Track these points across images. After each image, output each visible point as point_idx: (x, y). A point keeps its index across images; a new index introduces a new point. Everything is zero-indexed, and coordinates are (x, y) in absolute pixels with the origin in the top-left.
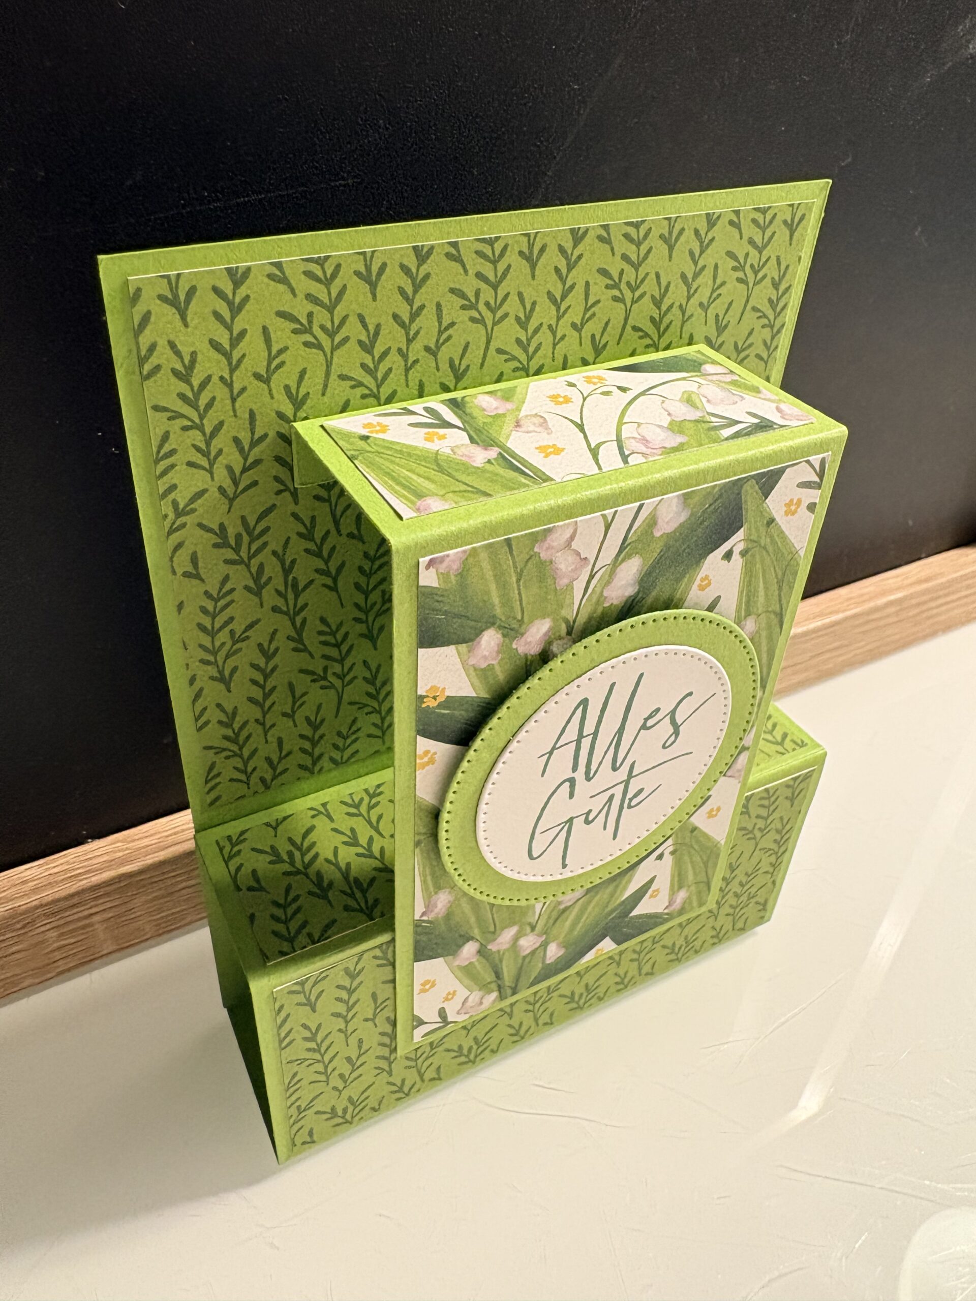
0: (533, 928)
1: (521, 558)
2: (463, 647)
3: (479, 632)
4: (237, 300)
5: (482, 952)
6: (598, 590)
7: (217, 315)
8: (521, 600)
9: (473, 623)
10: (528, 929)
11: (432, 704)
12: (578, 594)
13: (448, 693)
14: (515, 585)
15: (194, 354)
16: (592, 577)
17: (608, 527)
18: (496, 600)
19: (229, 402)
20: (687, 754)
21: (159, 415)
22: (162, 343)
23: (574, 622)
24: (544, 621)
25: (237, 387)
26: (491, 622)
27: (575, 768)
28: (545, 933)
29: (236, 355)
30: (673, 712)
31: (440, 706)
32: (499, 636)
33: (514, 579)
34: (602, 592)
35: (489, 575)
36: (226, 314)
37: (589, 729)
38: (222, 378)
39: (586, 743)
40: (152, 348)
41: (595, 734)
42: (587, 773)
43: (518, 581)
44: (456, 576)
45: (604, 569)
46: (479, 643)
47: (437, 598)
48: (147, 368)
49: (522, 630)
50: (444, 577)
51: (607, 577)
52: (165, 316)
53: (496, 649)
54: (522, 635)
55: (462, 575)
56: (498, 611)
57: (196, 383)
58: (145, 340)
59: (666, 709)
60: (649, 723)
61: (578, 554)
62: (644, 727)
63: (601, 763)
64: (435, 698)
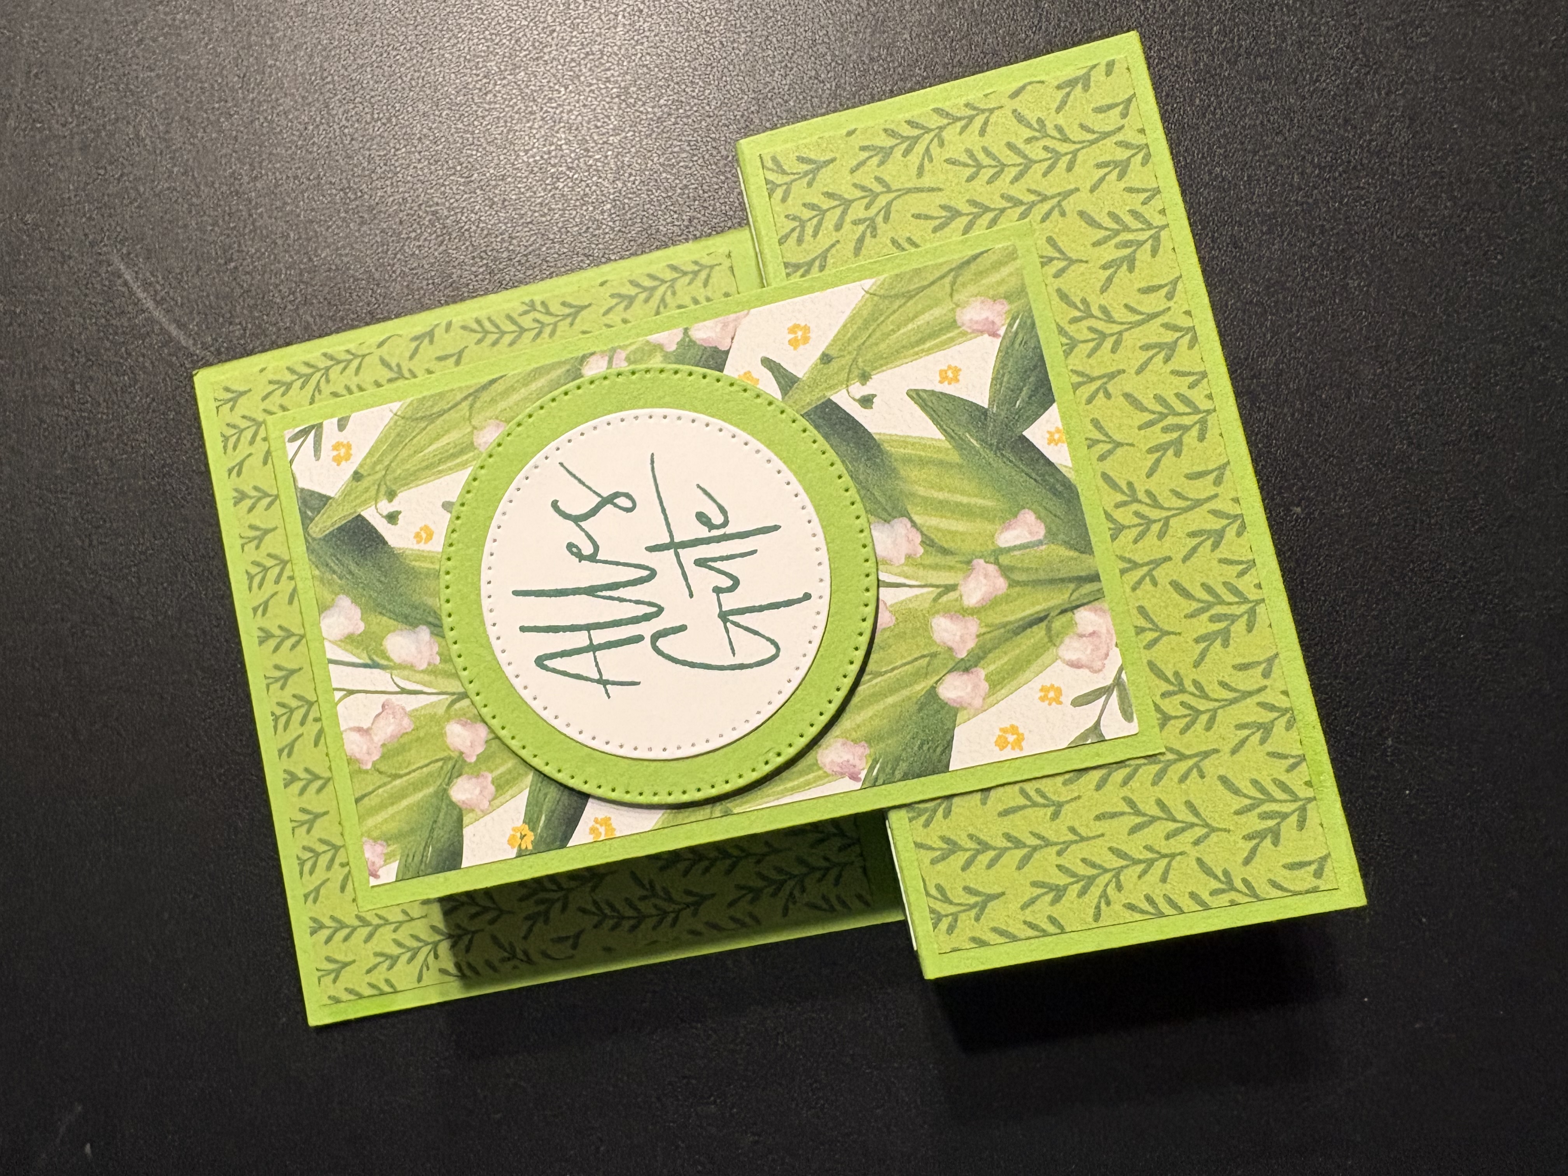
0: (952, 588)
1: (378, 779)
2: (466, 820)
3: (452, 804)
4: (333, 924)
5: (966, 667)
6: (419, 677)
7: (346, 939)
8: (422, 768)
9: (442, 815)
10: (952, 595)
11: (531, 836)
12: (423, 700)
13: (519, 823)
14: (405, 779)
15: (377, 954)
16: (403, 691)
17: (351, 692)
18: (419, 795)
19: (413, 923)
20: (652, 462)
21: (424, 977)
22: (368, 978)
23: (453, 694)
24: (448, 733)
25: (401, 917)
26: (443, 794)
27: (639, 639)
28: (969, 562)
29: (376, 921)
30: (577, 520)
31: (533, 829)
32: (460, 780)
33: (398, 782)
34: (423, 672)
35: (391, 810)
36: (345, 932)
37: (580, 639)
38: (395, 931)
39: (599, 637)
40: (372, 986)
41: (588, 627)
42: (647, 617)
43: (401, 776)
44: (389, 845)
45: (396, 679)
46: (464, 802)
47: (410, 860)
48: (387, 989)
49: (455, 755)
50: (388, 858)
51: (406, 673)
52: (348, 978)
53: (474, 780)
54: (461, 753)
55: (388, 839)
56: (431, 790)
57: (399, 951)
58: (368, 991)
59: (572, 533)
60: (588, 550)
61: (378, 716)
62: (592, 558)
63: (638, 602)
64: (523, 837)
